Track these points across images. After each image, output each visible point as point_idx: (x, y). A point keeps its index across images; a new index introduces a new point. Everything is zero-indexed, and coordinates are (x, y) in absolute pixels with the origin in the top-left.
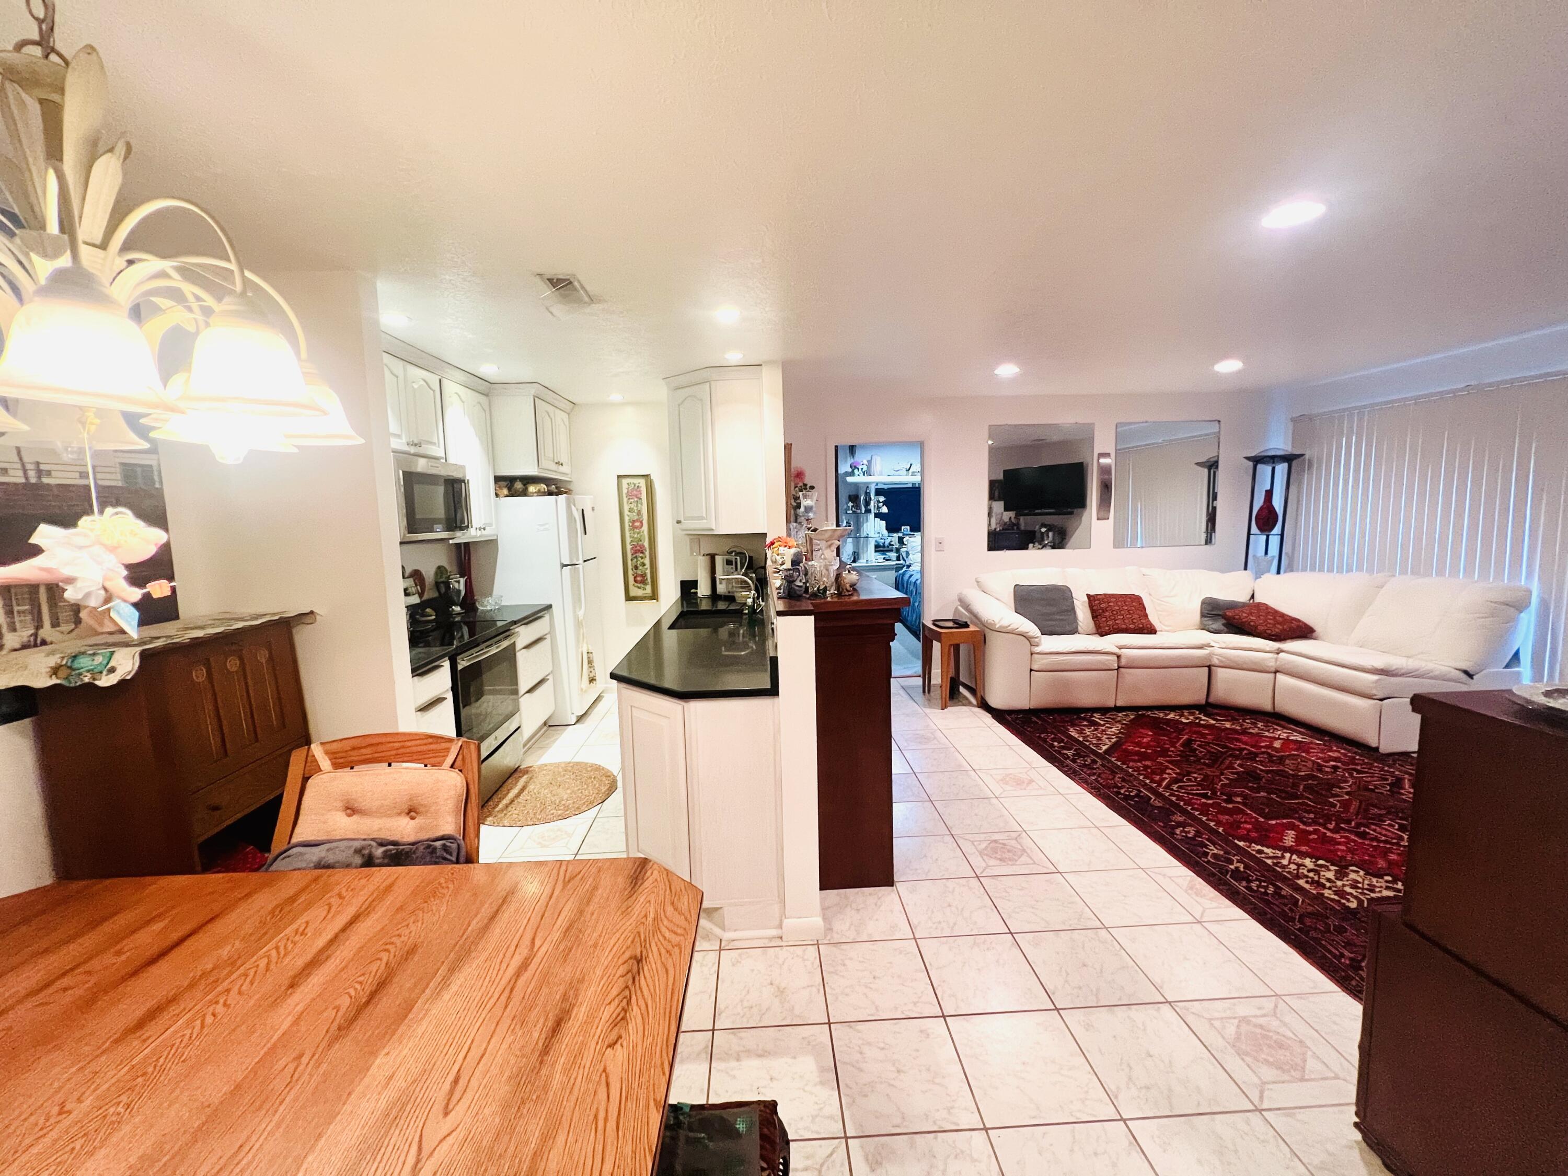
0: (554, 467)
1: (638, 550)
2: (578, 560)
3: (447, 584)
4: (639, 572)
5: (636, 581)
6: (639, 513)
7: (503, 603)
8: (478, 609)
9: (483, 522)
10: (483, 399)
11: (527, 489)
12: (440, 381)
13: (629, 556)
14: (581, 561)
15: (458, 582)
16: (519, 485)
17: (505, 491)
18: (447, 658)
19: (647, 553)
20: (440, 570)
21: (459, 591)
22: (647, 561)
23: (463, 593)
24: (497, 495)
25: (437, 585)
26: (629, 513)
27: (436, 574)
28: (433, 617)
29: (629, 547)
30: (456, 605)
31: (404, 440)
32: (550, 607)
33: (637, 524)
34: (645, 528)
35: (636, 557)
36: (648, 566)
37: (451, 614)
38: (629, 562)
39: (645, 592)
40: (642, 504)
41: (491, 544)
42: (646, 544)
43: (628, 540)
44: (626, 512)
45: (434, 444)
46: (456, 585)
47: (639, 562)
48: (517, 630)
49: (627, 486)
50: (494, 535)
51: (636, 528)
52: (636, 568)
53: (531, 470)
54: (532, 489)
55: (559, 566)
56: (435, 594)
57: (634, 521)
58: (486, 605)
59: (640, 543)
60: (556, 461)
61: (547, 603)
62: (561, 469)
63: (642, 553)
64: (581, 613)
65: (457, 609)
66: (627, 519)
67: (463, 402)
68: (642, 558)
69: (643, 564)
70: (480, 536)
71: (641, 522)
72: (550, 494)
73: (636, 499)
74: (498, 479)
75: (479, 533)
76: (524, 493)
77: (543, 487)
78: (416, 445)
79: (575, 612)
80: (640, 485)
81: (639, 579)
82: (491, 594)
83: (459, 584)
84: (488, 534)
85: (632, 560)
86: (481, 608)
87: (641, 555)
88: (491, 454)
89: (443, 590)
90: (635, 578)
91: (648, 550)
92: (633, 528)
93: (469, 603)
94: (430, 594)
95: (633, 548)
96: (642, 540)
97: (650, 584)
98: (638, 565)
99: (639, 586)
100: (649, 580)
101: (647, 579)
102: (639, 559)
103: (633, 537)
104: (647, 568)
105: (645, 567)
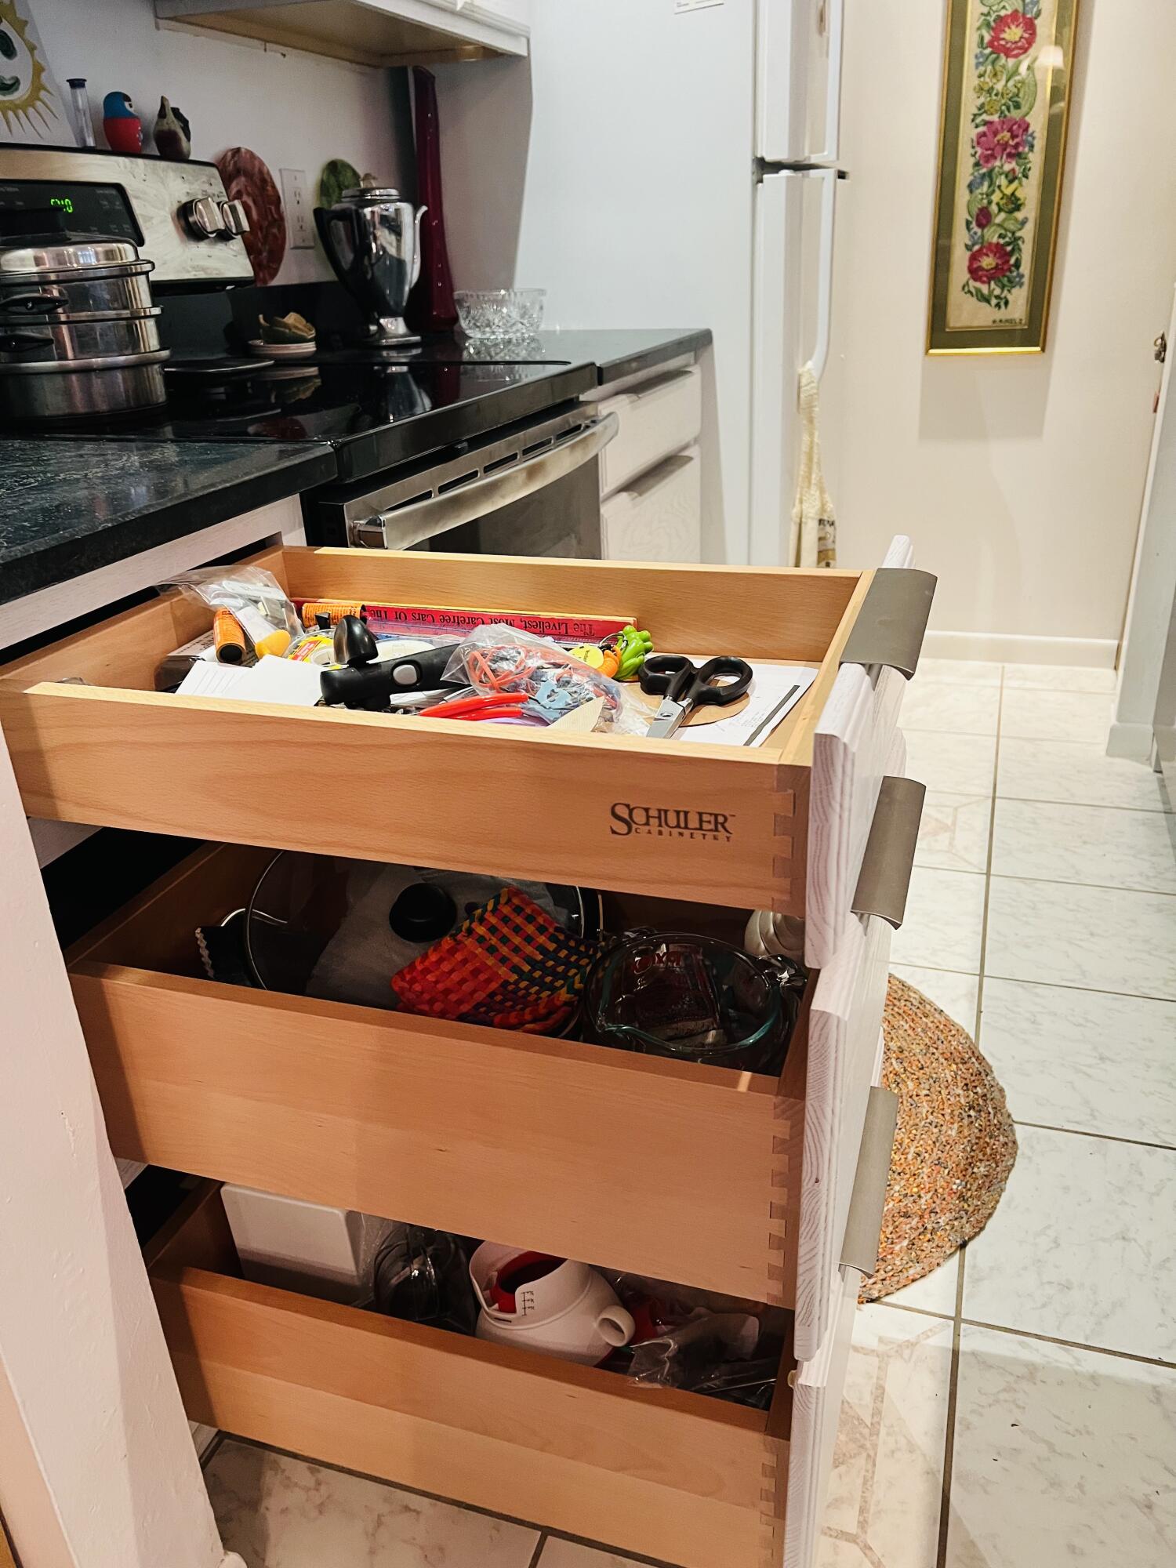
1: (1002, 142)
3: (361, 233)
4: (992, 236)
5: (975, 272)
8: (465, 336)
13: (965, 170)
19: (1036, 159)
21: (400, 264)
22: (1029, 191)
23: (413, 273)
25: (324, 232)
27: (324, 189)
28: (310, 347)
29: (968, 132)
30: (393, 314)
32: (699, 343)
33: (1013, 34)
35: (990, 175)
36: (1030, 211)
37: (373, 345)
38: (962, 196)
39: (1002, 314)
41: (505, 76)
42: (1038, 122)
43: (970, 102)
47: (996, 197)
51: (1008, 53)
52: (983, 218)
55: (748, 168)
56: (318, 267)
57: (1002, 22)
59: (1015, 114)
61: (695, 325)
63: (1015, 155)
65: (395, 327)
66: (974, 12)
68: (1012, 178)
69: (1014, 204)
71: (1031, 30)
81: (988, 262)
83: (401, 236)
85: (971, 187)
87: (1010, 165)
89: (345, 253)
90: (974, 258)
91: (1040, 143)
92: (998, 48)
93: (436, 311)
94: (295, 260)
95: (984, 134)
96: (1024, 109)
97: (1026, 280)
98: (994, 208)
99: (985, 289)
100: (1026, 268)
101: (1017, 265)
102: (1002, 181)
103: (990, 91)
104: (1024, 222)
105: (1019, 215)
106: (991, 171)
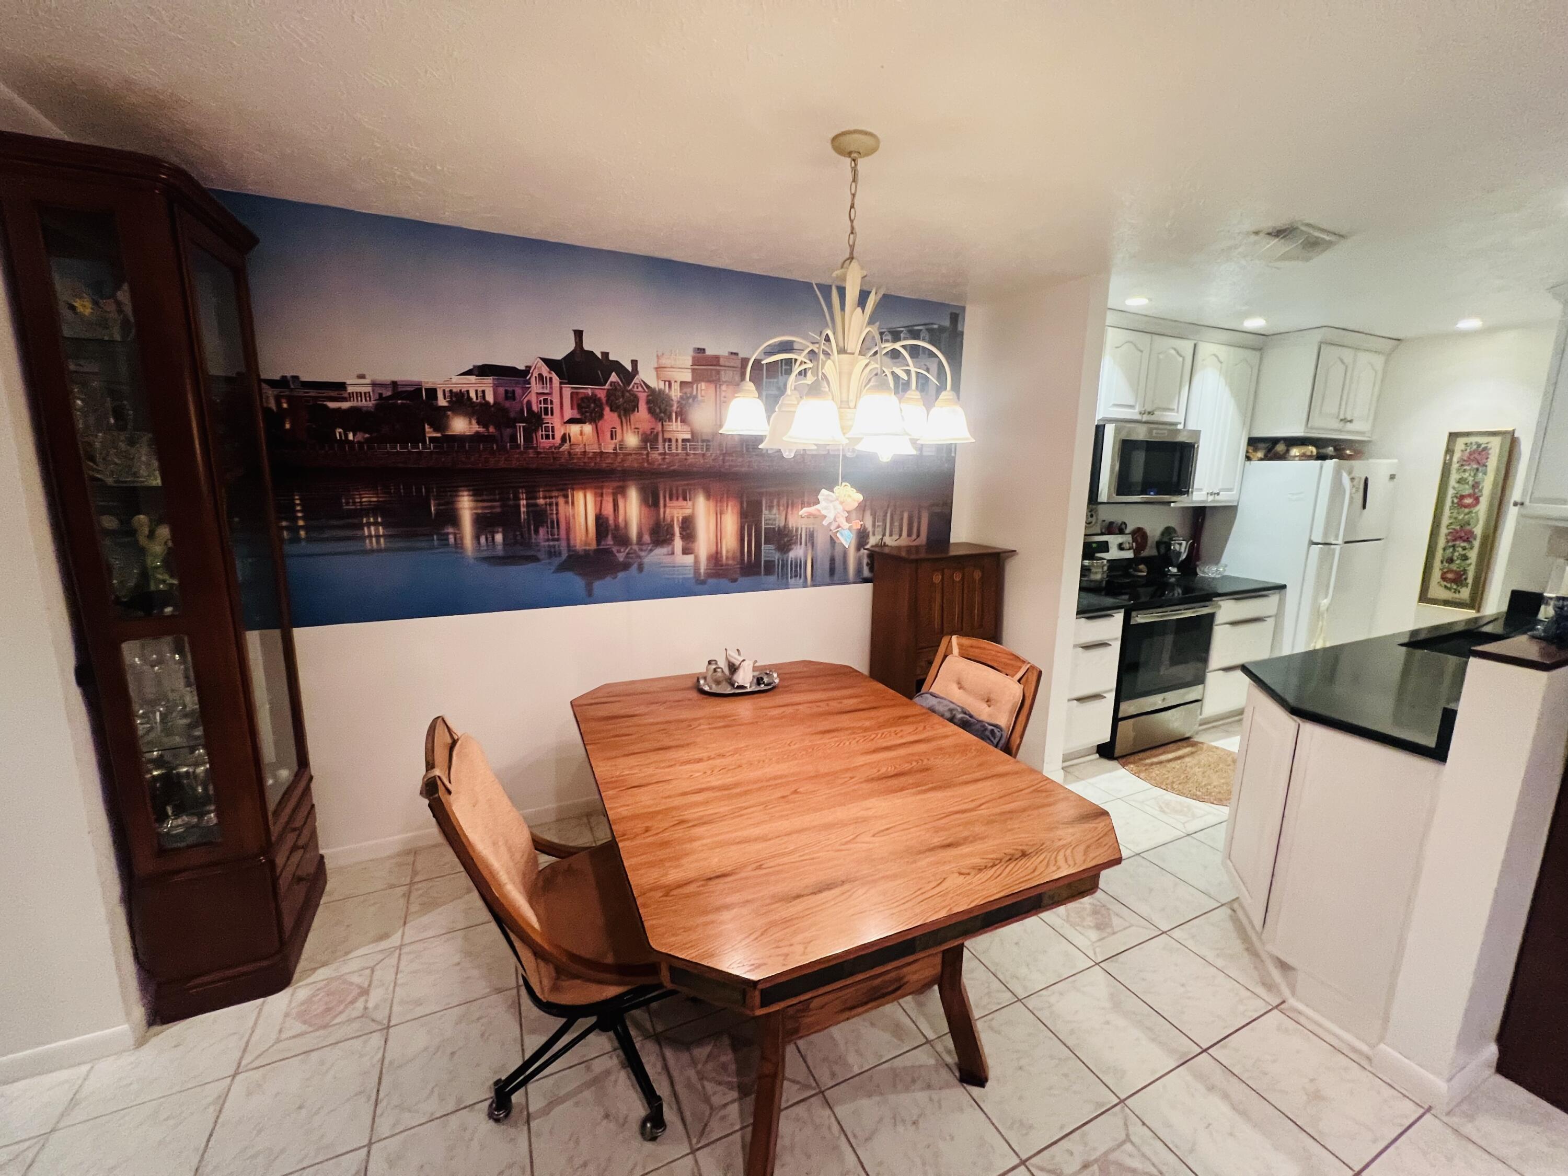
0: (1336, 424)
1: (1462, 535)
2: (1337, 537)
3: (1168, 545)
4: (1454, 567)
5: (1444, 578)
6: (1476, 485)
7: (1226, 574)
8: (1197, 574)
9: (1220, 487)
10: (1253, 356)
11: (1288, 451)
12: (1195, 345)
13: (1442, 542)
14: (1340, 541)
15: (1180, 544)
16: (1280, 448)
17: (1260, 454)
18: (1123, 610)
19: (1477, 544)
20: (1169, 532)
21: (1179, 553)
22: (1473, 555)
23: (1184, 556)
24: (1248, 458)
25: (1158, 544)
26: (1457, 485)
27: (1163, 534)
28: (1145, 574)
29: (1444, 531)
30: (1173, 566)
31: (1137, 410)
32: (1284, 587)
33: (1468, 501)
34: (1482, 509)
36: (1473, 561)
37: (1166, 575)
38: (1440, 551)
39: (1457, 596)
40: (1485, 473)
41: (1229, 511)
42: (1478, 531)
43: (1445, 521)
44: (1453, 482)
45: (1172, 410)
46: (1177, 547)
47: (1456, 554)
48: (1221, 603)
49: (1463, 447)
50: (1233, 501)
51: (1466, 506)
52: (1449, 561)
53: (1298, 431)
54: (1295, 451)
55: (1306, 542)
56: (1154, 552)
57: (1462, 497)
58: (1208, 572)
59: (1468, 528)
60: (1342, 417)
61: (1283, 583)
62: (1349, 426)
63: (1467, 540)
64: (1325, 602)
65: (1174, 570)
66: (1451, 492)
67: (1221, 362)
68: (1464, 549)
69: (1465, 558)
70: (1212, 501)
71: (1477, 500)
72: (1321, 457)
73: (1475, 466)
74: (1253, 442)
75: (1211, 498)
76: (1283, 457)
77: (1312, 450)
78: (1149, 413)
79: (1315, 599)
80: (1489, 446)
81: (1450, 576)
82: (1217, 561)
83: (1182, 547)
84: (1224, 498)
85: (1444, 549)
86: (1200, 574)
87: (1463, 544)
88: (1249, 414)
89: (1163, 550)
90: (1444, 574)
91: (1480, 538)
92: (1461, 505)
93: (1189, 566)
94: (1148, 552)
95: (1451, 532)
96: (1472, 525)
97: (1470, 586)
98: (1455, 558)
99: (1449, 585)
100: (1470, 581)
101: (1466, 579)
102: (1460, 549)
103: (1456, 518)
104: (1470, 564)
105: (1468, 562)
106: (1454, 546)
